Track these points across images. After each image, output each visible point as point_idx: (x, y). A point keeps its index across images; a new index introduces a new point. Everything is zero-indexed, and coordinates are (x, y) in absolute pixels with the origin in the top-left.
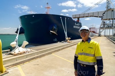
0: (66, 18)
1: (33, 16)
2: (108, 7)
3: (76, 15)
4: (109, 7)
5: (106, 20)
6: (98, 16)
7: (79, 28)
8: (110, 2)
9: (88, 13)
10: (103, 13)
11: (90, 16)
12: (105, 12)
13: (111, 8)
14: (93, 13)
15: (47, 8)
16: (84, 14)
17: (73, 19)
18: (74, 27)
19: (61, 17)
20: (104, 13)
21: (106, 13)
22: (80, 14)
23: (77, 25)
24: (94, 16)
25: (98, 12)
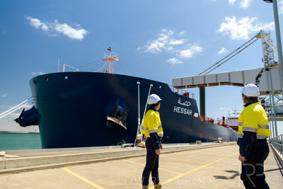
0: (152, 85)
1: (66, 78)
2: (266, 59)
3: (182, 79)
4: (271, 59)
5: (268, 93)
6: (244, 82)
7: (189, 112)
8: (273, 48)
9: (216, 75)
10: (257, 75)
11: (222, 83)
12: (262, 71)
13: (276, 63)
14: (229, 74)
15: (106, 59)
16: (204, 77)
17: (172, 88)
18: (177, 109)
19: (138, 83)
20: (259, 76)
21: (264, 74)
22: (193, 78)
23: (184, 104)
24: (232, 81)
25: (243, 72)
